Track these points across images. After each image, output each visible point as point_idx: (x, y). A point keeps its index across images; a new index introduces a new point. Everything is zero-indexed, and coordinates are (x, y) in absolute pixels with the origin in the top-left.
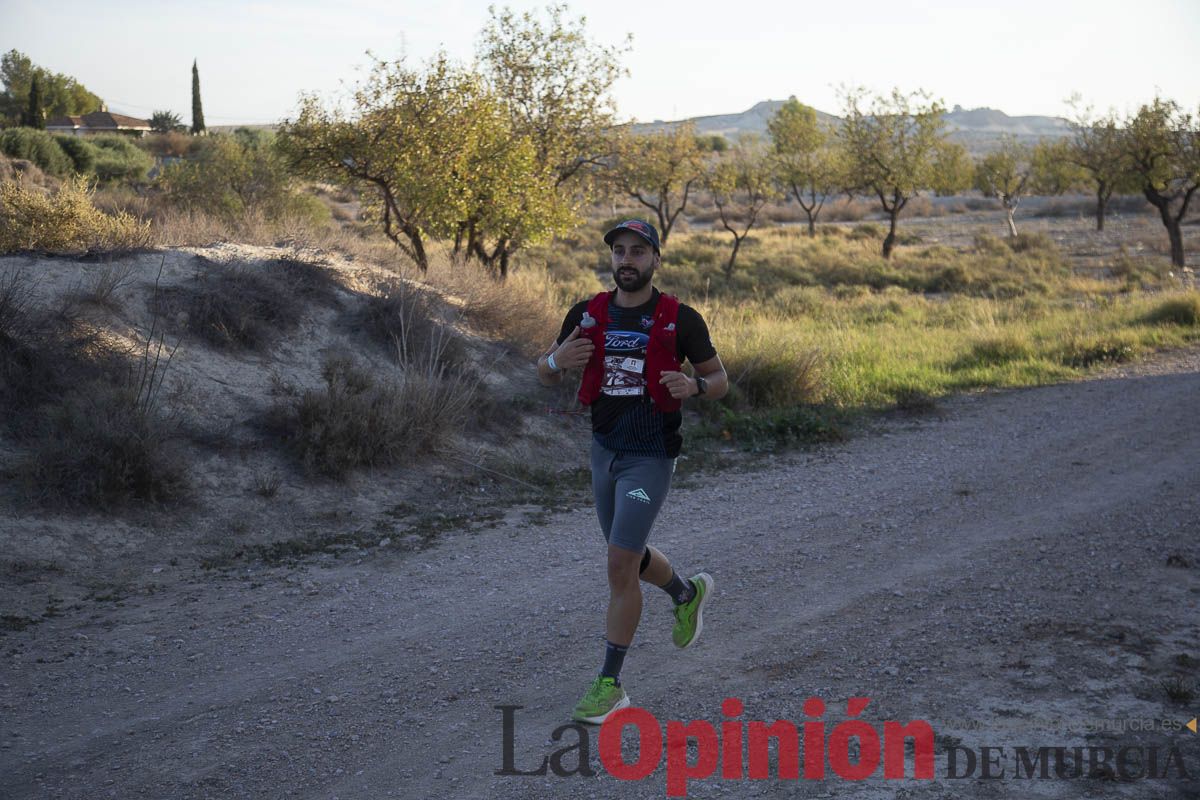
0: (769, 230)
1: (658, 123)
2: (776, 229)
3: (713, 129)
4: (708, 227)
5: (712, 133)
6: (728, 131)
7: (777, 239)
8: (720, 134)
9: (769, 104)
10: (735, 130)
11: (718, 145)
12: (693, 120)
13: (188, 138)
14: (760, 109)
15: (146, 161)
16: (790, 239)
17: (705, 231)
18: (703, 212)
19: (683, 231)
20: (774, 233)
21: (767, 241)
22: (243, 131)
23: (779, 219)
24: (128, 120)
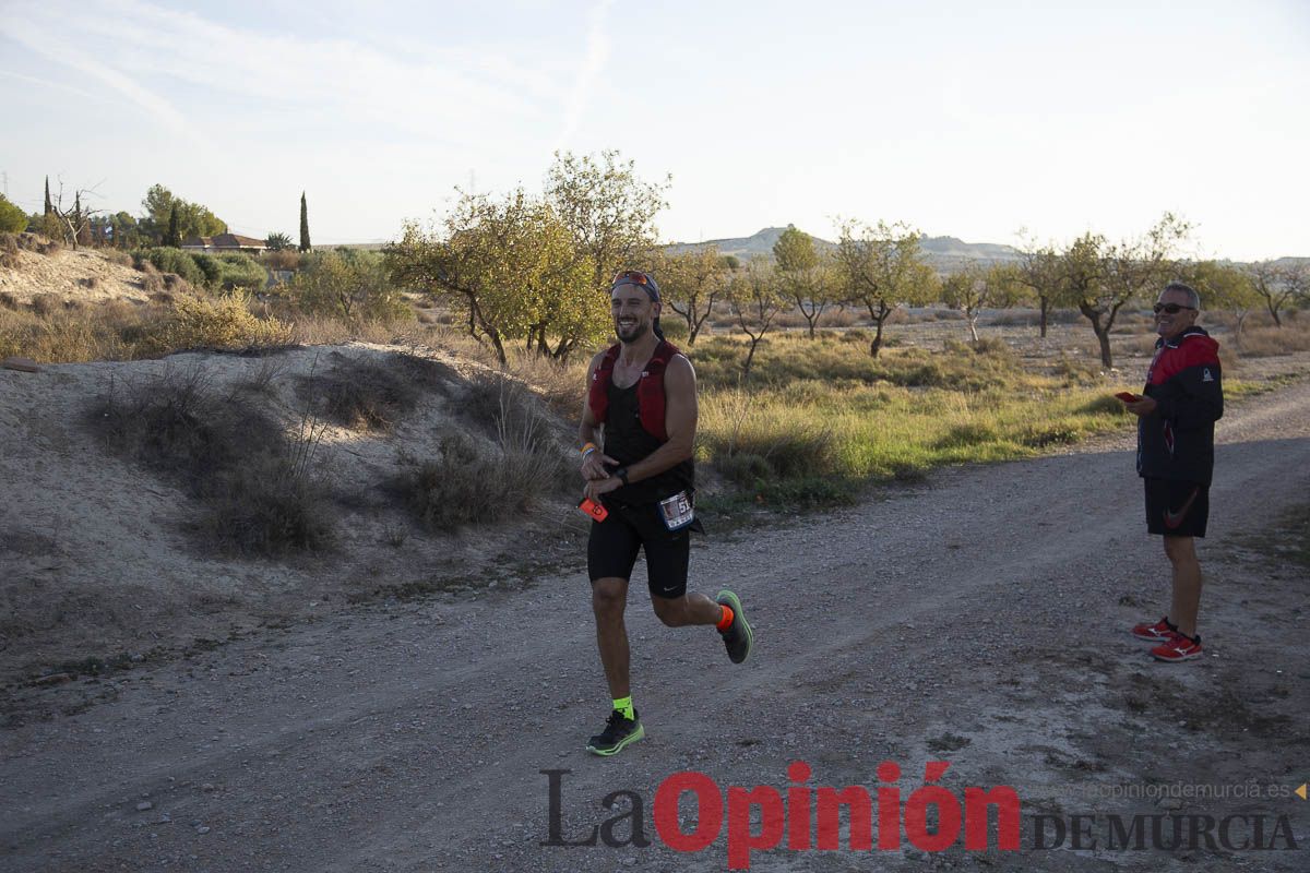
0: (777, 333)
2: (782, 333)
3: (727, 250)
4: (727, 330)
5: (727, 254)
6: (740, 251)
7: (784, 341)
8: (732, 254)
9: (772, 230)
10: (745, 251)
11: (732, 264)
13: (298, 256)
14: (764, 234)
15: (260, 273)
16: (794, 341)
17: (724, 333)
18: (723, 318)
19: (706, 333)
20: (781, 336)
21: (776, 342)
22: (341, 249)
23: (785, 324)
24: (248, 240)
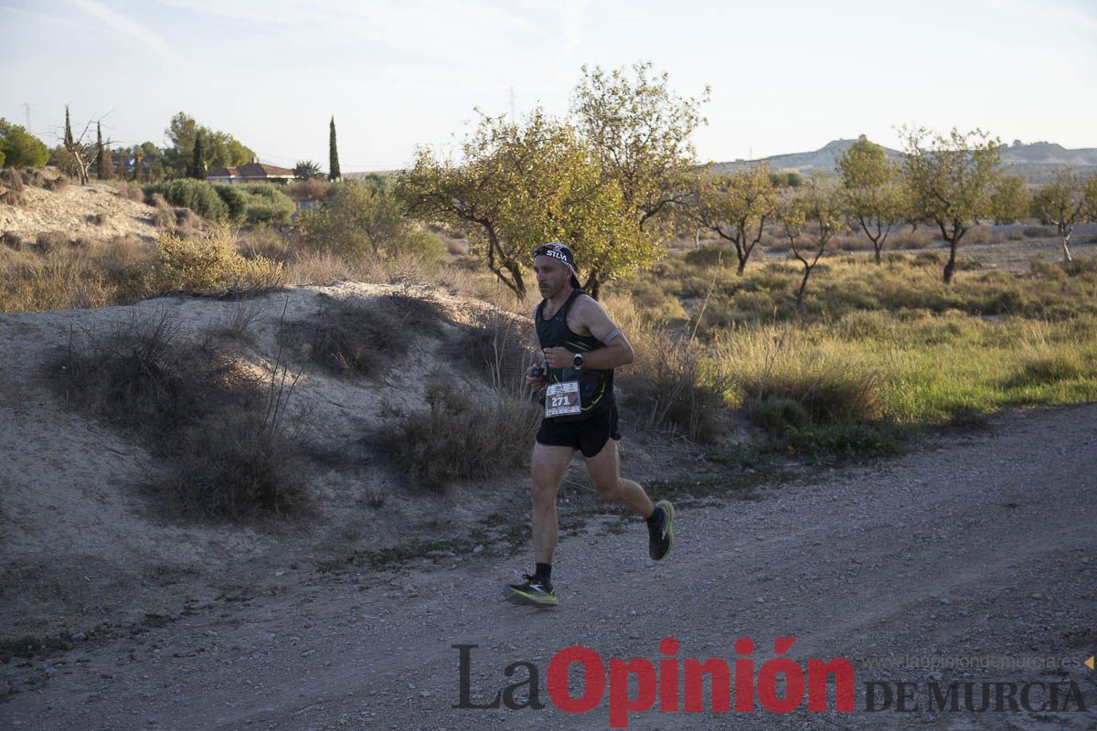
0: (839, 258)
1: (740, 162)
2: (845, 257)
3: (790, 166)
4: (783, 256)
5: (788, 170)
6: (804, 168)
7: (846, 266)
8: (796, 171)
9: (842, 142)
10: (810, 166)
11: (793, 181)
12: (770, 158)
13: (326, 185)
14: (832, 147)
15: (289, 205)
16: (857, 266)
17: (780, 260)
18: (778, 242)
19: (760, 260)
20: (842, 261)
21: (836, 268)
22: (373, 177)
23: (848, 248)
24: (276, 170)
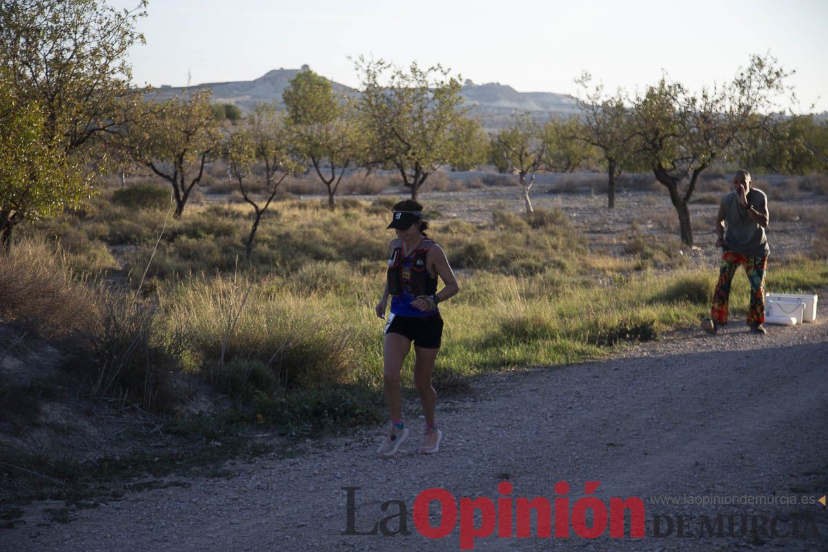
0: (288, 202)
1: (166, 89)
2: (295, 202)
3: (225, 96)
4: (225, 198)
5: (223, 101)
6: (240, 99)
7: (297, 212)
8: (231, 101)
9: (282, 72)
10: (247, 98)
11: (231, 114)
14: (272, 77)
16: (309, 212)
17: (221, 202)
18: (219, 182)
19: (198, 202)
20: (292, 206)
21: (286, 213)
23: (298, 191)
